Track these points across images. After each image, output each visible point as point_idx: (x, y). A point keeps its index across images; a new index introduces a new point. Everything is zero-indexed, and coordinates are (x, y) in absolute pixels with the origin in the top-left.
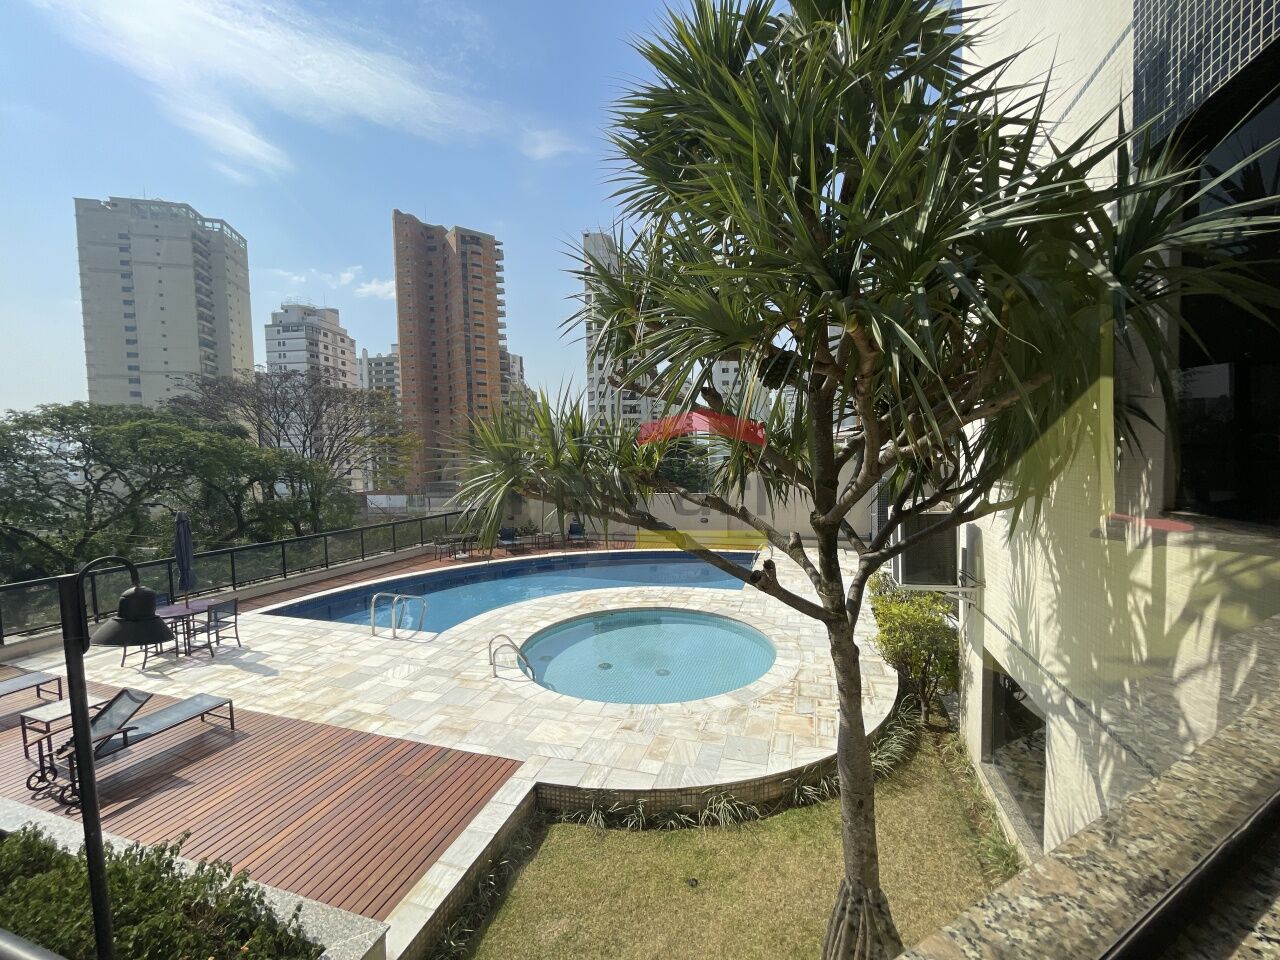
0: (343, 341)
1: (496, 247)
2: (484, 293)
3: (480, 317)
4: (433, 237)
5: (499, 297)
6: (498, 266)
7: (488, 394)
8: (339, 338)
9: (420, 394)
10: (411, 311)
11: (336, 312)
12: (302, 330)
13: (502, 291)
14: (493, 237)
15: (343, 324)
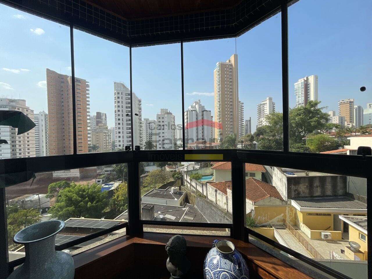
0: (27, 111)
1: (87, 83)
2: (81, 98)
3: (80, 106)
4: (63, 78)
5: (87, 99)
6: (87, 89)
7: (82, 131)
8: (25, 110)
9: (56, 131)
10: (53, 103)
11: (24, 101)
12: (7, 108)
13: (89, 97)
14: (85, 80)
15: (27, 105)
